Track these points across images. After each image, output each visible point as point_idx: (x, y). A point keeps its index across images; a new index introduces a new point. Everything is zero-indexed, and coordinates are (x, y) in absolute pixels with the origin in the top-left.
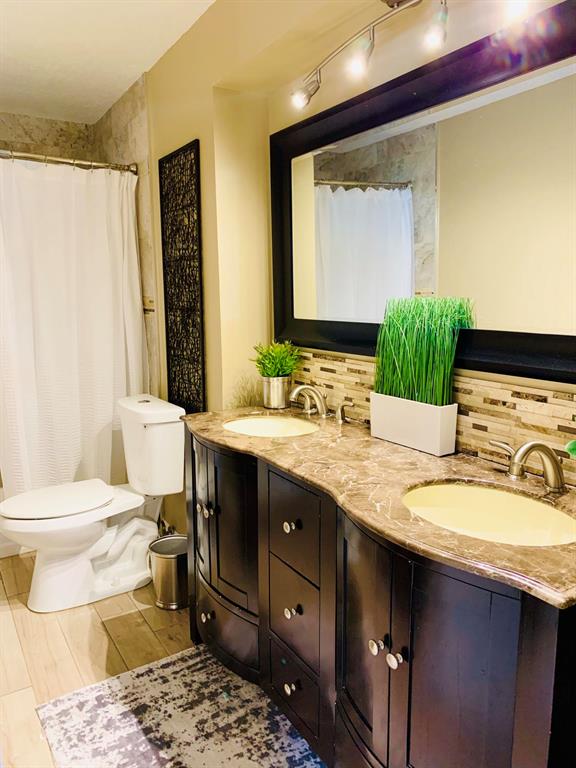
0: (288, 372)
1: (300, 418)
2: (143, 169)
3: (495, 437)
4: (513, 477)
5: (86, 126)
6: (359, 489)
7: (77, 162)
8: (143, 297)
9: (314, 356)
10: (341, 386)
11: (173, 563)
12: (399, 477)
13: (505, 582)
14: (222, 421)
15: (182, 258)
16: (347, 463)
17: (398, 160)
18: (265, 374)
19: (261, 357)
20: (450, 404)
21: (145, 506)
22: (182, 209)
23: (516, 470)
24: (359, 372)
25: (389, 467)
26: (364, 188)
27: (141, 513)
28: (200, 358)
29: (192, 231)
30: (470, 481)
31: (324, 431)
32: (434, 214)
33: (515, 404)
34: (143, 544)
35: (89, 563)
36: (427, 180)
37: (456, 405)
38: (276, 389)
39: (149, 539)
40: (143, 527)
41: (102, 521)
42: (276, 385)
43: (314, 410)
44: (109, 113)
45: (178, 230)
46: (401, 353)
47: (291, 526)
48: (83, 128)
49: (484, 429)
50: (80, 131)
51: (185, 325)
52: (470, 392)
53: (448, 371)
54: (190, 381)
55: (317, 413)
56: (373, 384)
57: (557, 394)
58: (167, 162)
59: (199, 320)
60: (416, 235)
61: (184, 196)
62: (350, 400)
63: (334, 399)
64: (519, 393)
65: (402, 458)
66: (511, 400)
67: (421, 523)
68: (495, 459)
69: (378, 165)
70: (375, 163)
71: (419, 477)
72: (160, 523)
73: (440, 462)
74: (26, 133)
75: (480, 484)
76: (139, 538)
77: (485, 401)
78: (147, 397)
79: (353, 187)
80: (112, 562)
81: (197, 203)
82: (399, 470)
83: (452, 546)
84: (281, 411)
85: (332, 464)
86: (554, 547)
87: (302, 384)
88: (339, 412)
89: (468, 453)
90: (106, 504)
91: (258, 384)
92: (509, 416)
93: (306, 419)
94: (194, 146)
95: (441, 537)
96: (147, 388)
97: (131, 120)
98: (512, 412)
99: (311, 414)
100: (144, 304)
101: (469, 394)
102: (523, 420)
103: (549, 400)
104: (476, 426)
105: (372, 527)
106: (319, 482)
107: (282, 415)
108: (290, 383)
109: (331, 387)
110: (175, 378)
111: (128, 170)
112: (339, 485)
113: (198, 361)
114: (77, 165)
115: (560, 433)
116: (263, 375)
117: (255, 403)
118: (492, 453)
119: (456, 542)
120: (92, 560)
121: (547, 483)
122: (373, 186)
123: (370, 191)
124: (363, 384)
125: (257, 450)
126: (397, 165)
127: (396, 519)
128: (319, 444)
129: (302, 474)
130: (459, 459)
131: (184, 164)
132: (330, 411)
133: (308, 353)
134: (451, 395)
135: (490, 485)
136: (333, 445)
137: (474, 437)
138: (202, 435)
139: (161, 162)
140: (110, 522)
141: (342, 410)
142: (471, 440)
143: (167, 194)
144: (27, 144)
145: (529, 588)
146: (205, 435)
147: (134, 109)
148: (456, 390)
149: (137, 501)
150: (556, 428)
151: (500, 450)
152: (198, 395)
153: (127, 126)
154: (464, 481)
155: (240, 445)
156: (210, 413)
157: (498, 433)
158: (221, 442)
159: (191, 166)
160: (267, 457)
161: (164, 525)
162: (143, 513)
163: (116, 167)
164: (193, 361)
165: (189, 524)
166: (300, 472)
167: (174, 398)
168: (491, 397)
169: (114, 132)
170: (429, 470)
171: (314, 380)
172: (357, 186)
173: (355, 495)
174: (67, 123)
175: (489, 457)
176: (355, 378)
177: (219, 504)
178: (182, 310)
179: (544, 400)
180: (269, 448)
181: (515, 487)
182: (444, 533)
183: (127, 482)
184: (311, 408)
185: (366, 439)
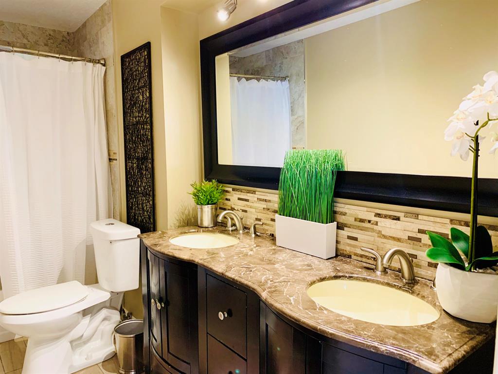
0: (214, 202)
1: (224, 233)
2: (110, 62)
3: (364, 245)
4: (379, 273)
5: (68, 33)
6: (276, 287)
7: (61, 56)
8: (109, 150)
9: (233, 190)
10: (253, 210)
11: (132, 341)
12: (302, 276)
13: (396, 357)
14: (169, 237)
15: (138, 123)
16: (264, 266)
17: (280, 62)
18: (199, 203)
19: (195, 191)
20: (331, 222)
21: (111, 299)
22: (138, 89)
23: (380, 268)
24: (266, 201)
25: (293, 269)
26: (258, 80)
27: (108, 305)
28: (151, 192)
29: (146, 104)
30: (350, 277)
31: (242, 242)
32: (303, 97)
33: (377, 222)
34: (110, 326)
35: (69, 344)
36: (299, 75)
37: (335, 223)
38: (206, 213)
39: (114, 323)
40: (109, 315)
41: (79, 312)
42: (207, 210)
43: (234, 228)
44: (84, 25)
45: (135, 104)
46: (297, 187)
47: (224, 315)
48: (66, 34)
49: (356, 239)
50: (63, 36)
51: (140, 169)
52: (345, 214)
53: (330, 200)
54: (143, 209)
55: (236, 230)
56: (277, 209)
57: (407, 214)
58: (127, 58)
59: (150, 165)
60: (292, 111)
61: (139, 81)
62: (260, 220)
63: (248, 220)
64: (379, 214)
65: (301, 261)
66: (374, 219)
67: (325, 312)
68: (364, 260)
69: (267, 65)
70: (265, 64)
71: (316, 275)
72: (122, 311)
73: (328, 263)
74: (24, 37)
75: (357, 279)
76: (106, 322)
77: (356, 220)
78: (112, 221)
79: (251, 79)
80: (85, 343)
81: (149, 85)
82: (301, 271)
83: (351, 329)
84: (210, 229)
85: (253, 268)
86: (422, 326)
87: (225, 209)
88: (252, 229)
89: (344, 256)
90: (82, 300)
91: (193, 210)
92: (373, 230)
93: (229, 234)
94: (147, 46)
95: (342, 322)
96: (111, 214)
97: (100, 29)
98: (375, 227)
99: (232, 231)
100: (109, 155)
101: (344, 215)
102: (383, 233)
103: (401, 219)
104: (350, 238)
105: (290, 317)
106: (246, 282)
107: (211, 231)
108: (216, 209)
109: (246, 211)
110: (132, 207)
111: (98, 63)
112: (261, 284)
113: (149, 195)
114: (61, 58)
115: (410, 241)
116: (198, 204)
117: (191, 223)
118: (362, 256)
119: (353, 326)
120: (71, 342)
121: (403, 276)
122: (264, 79)
123: (263, 81)
124: (269, 209)
125: (198, 259)
126: (279, 65)
127: (306, 309)
128: (241, 252)
129: (233, 276)
130: (339, 261)
131: (139, 59)
132: (245, 228)
133: (229, 188)
134: (332, 216)
135: (365, 279)
136: (251, 253)
137: (349, 245)
138: (155, 249)
139: (123, 58)
140: (85, 313)
141: (255, 228)
142: (347, 247)
143: (127, 79)
144: (24, 44)
145: (414, 360)
146: (158, 249)
147: (103, 22)
148: (335, 212)
149: (105, 296)
150: (407, 238)
151: (367, 254)
152: (150, 218)
153: (97, 33)
154: (346, 277)
155: (185, 256)
156: (160, 232)
157: (366, 242)
158: (171, 254)
159: (145, 59)
160: (205, 264)
161: (124, 312)
162: (109, 305)
163: (90, 61)
164: (145, 194)
165: (144, 311)
166: (231, 274)
167: (131, 221)
168: (360, 217)
169: (88, 37)
170: (320, 270)
171: (233, 206)
172: (254, 78)
173: (273, 292)
174: (54, 31)
175: (360, 259)
176: (263, 205)
177: (168, 299)
178: (138, 159)
179: (398, 219)
180: (205, 257)
181: (382, 280)
182: (343, 319)
183: (97, 282)
184: (232, 226)
185: (273, 247)
